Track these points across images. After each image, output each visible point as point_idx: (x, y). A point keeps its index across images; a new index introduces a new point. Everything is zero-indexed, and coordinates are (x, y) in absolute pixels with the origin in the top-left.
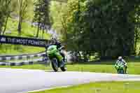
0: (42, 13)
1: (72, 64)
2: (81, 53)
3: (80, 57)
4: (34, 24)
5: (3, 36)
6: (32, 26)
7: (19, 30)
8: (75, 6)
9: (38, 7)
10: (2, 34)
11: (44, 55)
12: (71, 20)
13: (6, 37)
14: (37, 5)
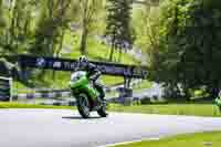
0: (119, 23)
1: (167, 103)
2: (179, 85)
3: (179, 91)
4: (105, 40)
5: (57, 59)
6: (103, 43)
7: (83, 49)
8: (170, 12)
9: (113, 13)
10: (55, 55)
11: (121, 89)
12: (165, 34)
13: (62, 61)
14: (110, 10)
